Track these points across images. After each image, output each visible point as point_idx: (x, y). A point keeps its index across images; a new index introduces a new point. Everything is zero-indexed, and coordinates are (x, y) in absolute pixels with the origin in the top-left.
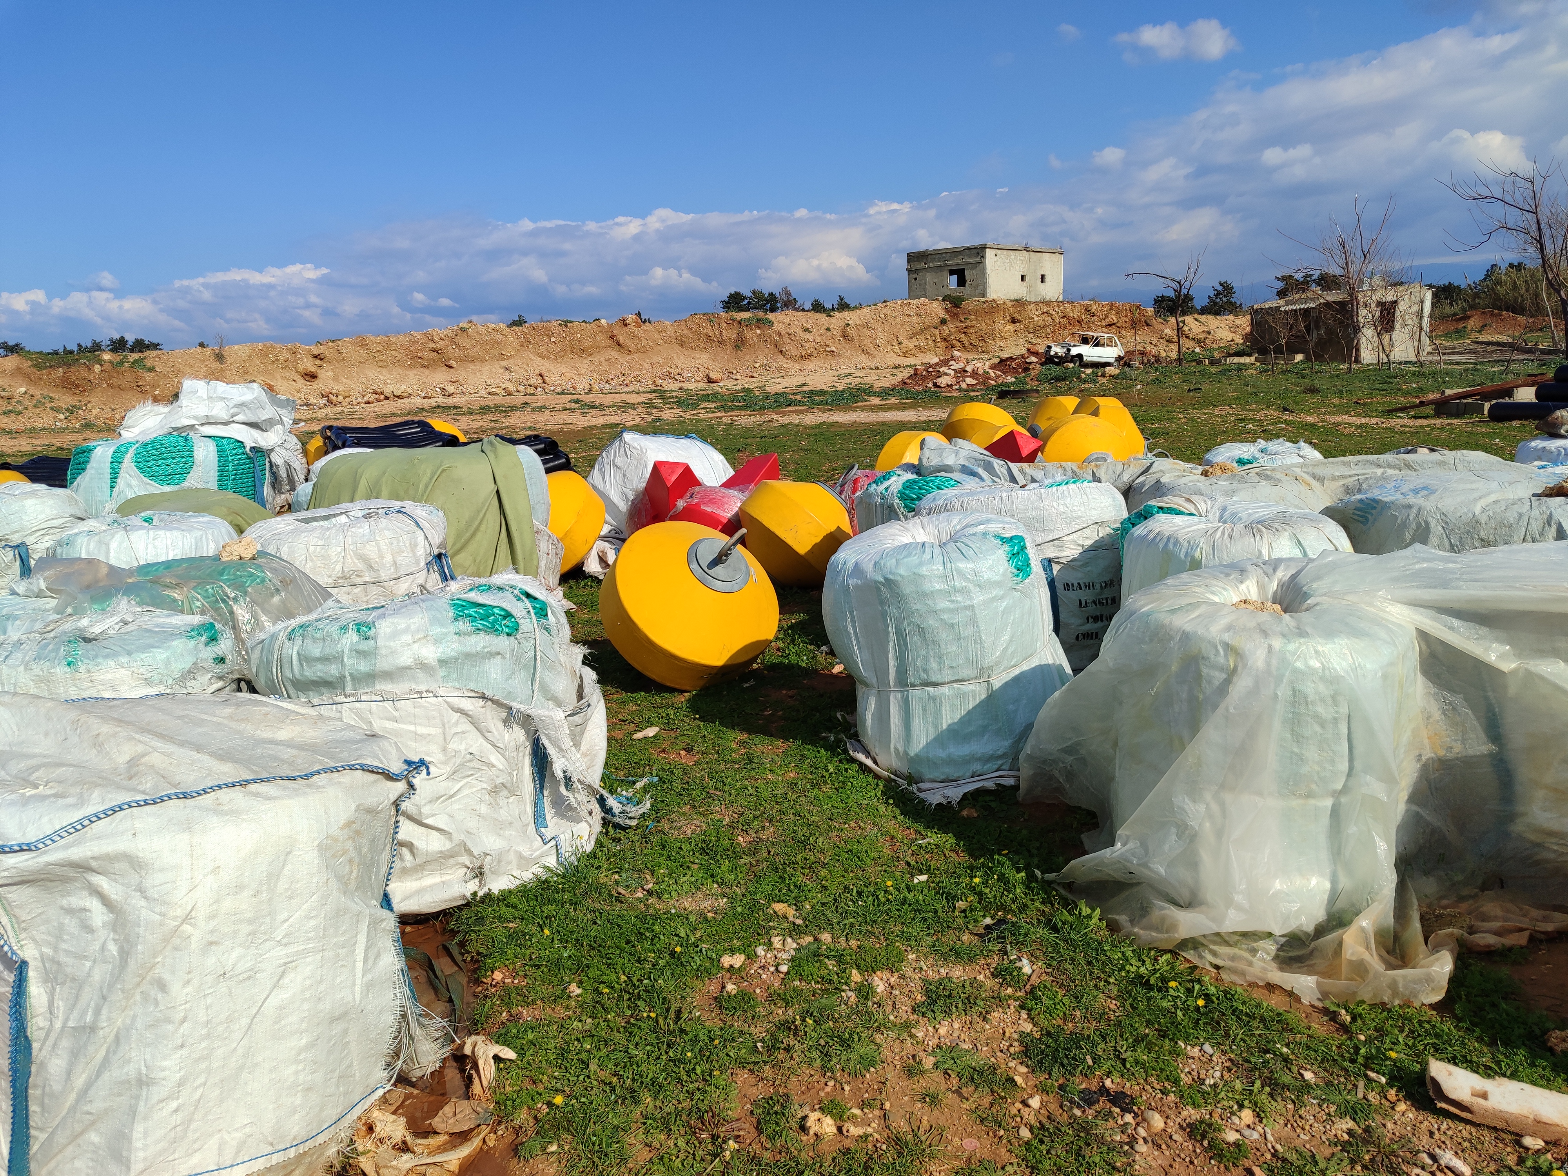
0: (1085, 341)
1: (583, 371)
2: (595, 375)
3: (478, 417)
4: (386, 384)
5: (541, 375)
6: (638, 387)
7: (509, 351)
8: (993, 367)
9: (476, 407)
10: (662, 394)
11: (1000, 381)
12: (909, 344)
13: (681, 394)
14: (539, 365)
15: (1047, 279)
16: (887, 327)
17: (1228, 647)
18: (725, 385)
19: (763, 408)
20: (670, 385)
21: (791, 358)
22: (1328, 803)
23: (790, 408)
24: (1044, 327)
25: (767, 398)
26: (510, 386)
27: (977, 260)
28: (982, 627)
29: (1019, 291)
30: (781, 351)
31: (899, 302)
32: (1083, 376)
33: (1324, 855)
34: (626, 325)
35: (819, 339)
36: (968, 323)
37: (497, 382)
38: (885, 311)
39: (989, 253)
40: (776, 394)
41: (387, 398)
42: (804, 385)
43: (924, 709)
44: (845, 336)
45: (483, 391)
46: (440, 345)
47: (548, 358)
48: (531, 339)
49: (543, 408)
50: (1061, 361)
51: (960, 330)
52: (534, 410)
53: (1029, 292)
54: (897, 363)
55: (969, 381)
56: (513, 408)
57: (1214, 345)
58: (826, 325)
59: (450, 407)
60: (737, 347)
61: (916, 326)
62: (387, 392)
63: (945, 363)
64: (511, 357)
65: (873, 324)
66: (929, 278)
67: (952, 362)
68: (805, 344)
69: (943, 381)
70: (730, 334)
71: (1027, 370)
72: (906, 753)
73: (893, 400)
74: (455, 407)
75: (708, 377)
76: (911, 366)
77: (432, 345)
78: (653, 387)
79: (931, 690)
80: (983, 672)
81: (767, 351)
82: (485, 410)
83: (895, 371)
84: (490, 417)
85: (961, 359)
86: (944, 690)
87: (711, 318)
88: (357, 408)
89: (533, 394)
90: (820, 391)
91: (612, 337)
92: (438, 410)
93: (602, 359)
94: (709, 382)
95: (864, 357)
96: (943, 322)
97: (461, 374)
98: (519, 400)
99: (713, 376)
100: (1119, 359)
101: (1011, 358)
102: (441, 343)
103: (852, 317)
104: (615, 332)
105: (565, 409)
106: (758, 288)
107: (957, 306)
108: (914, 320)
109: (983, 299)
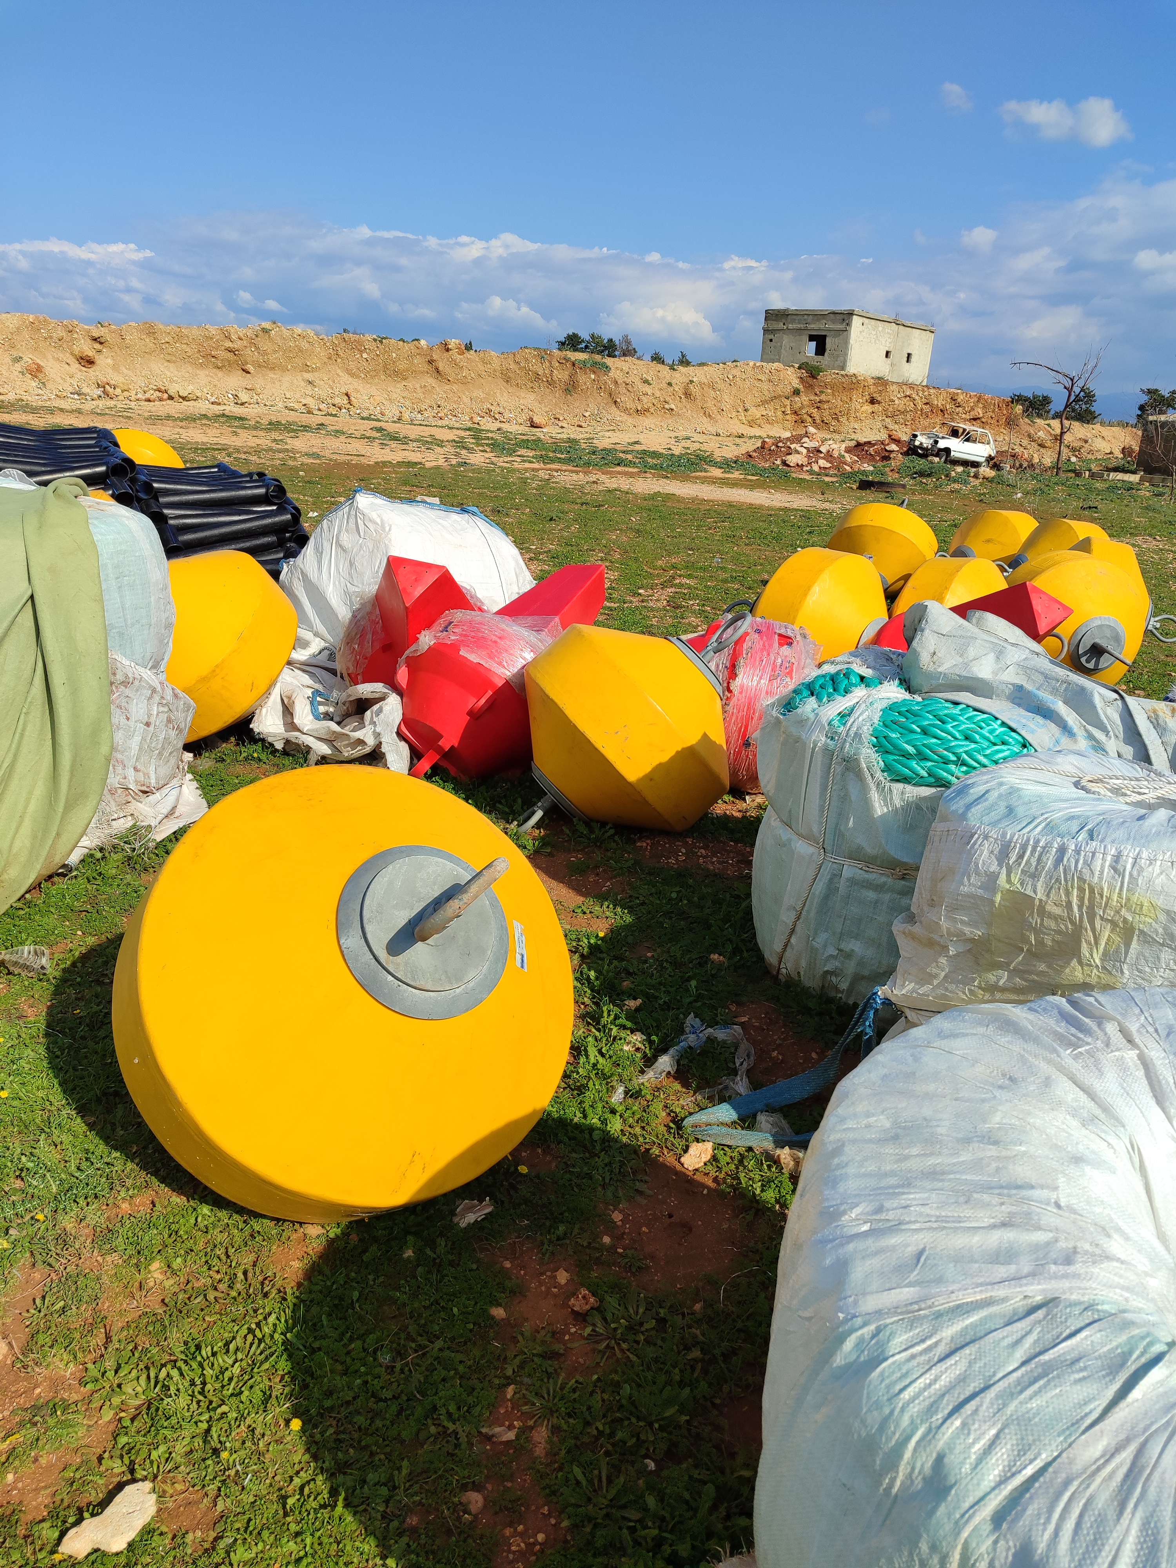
0: (955, 433)
1: (395, 396)
2: (408, 403)
3: (262, 433)
4: (172, 381)
5: (347, 395)
6: (453, 422)
7: (314, 362)
8: (848, 450)
9: (265, 422)
10: (477, 433)
11: (856, 467)
12: (756, 413)
13: (497, 436)
14: (347, 383)
15: (913, 359)
16: (734, 390)
18: (549, 432)
19: (588, 464)
20: (488, 424)
21: (626, 410)
23: (619, 469)
24: (904, 412)
25: (594, 453)
26: (312, 403)
27: (842, 327)
29: (883, 368)
30: (615, 402)
31: (751, 364)
32: (953, 474)
34: (448, 350)
35: (658, 394)
36: (823, 397)
37: (298, 396)
38: (736, 372)
39: (856, 321)
40: (604, 450)
41: (171, 398)
42: (636, 443)
44: (687, 394)
45: (281, 405)
46: (238, 345)
47: (358, 377)
48: (340, 353)
49: (338, 433)
50: (925, 453)
51: (813, 404)
52: (328, 434)
53: (891, 371)
54: (740, 432)
55: (822, 463)
56: (306, 428)
57: (1090, 456)
58: (668, 380)
59: (236, 418)
60: (567, 391)
61: (766, 393)
62: (172, 392)
63: (798, 439)
64: (314, 370)
65: (720, 385)
66: (786, 341)
67: (805, 439)
68: (642, 398)
69: (792, 459)
70: (561, 375)
71: (886, 458)
73: (736, 475)
74: (241, 419)
75: (531, 420)
76: (760, 437)
77: (228, 344)
78: (469, 424)
81: (600, 399)
82: (274, 426)
83: (738, 440)
84: (275, 435)
85: (816, 438)
87: (543, 355)
88: (133, 404)
89: (335, 416)
90: (654, 452)
91: (430, 362)
92: (222, 419)
93: (418, 386)
94: (532, 426)
95: (705, 420)
96: (796, 392)
97: (258, 382)
98: (314, 420)
99: (537, 420)
100: (990, 458)
101: (869, 443)
102: (239, 342)
103: (698, 374)
104: (435, 357)
105: (364, 437)
106: (597, 332)
107: (813, 377)
108: (765, 386)
109: (843, 372)
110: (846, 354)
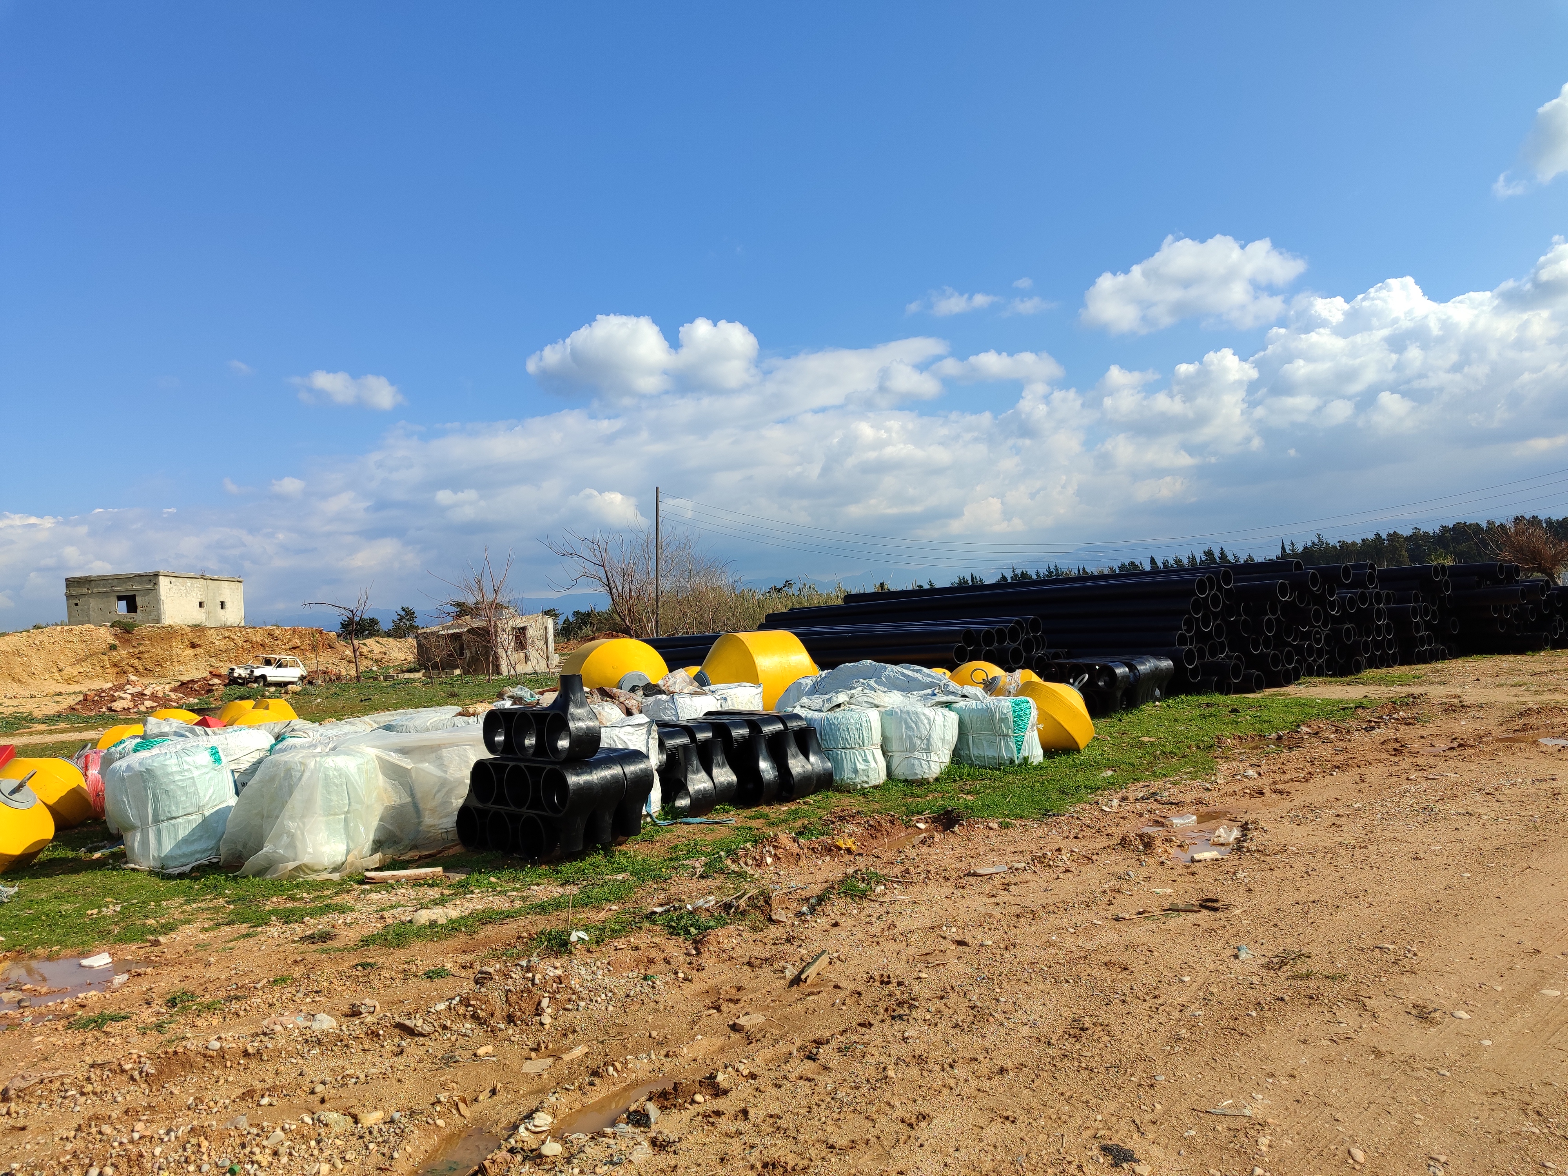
0: (268, 662)
8: (174, 690)
11: (182, 702)
12: (72, 671)
15: (227, 605)
16: (44, 654)
17: (301, 763)
22: (343, 816)
24: (226, 651)
27: (150, 586)
28: (199, 787)
29: (198, 616)
31: (58, 628)
32: (267, 693)
33: (343, 836)
36: (142, 648)
38: (41, 637)
39: (163, 582)
43: (169, 832)
50: (245, 682)
51: (132, 655)
53: (208, 618)
55: (148, 703)
57: (391, 665)
61: (81, 652)
63: (120, 687)
65: (27, 651)
66: (93, 604)
67: (129, 686)
69: (118, 705)
71: (210, 691)
72: (159, 856)
73: (62, 726)
76: (81, 692)
79: (172, 821)
80: (200, 809)
85: (139, 684)
86: (179, 820)
95: (15, 685)
96: (113, 648)
100: (302, 678)
101: (192, 681)
107: (128, 632)
108: (78, 646)
109: (158, 625)
110: (159, 610)
